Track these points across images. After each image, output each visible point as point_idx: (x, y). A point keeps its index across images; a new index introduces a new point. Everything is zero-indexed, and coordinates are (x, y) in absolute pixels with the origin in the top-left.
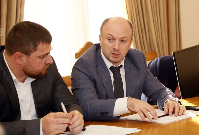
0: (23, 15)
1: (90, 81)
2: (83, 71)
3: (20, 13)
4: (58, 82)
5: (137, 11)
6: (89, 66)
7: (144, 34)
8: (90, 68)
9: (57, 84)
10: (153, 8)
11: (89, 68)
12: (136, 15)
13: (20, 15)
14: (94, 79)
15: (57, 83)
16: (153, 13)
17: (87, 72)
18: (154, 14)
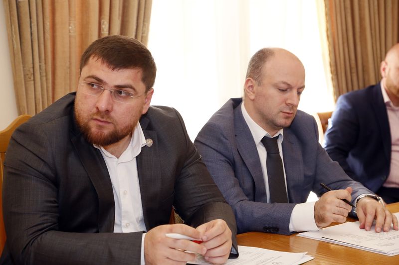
0: (147, 37)
1: (227, 165)
2: (213, 146)
3: (143, 33)
4: (188, 162)
5: (345, 36)
6: (224, 136)
7: (354, 75)
8: (226, 141)
9: (186, 166)
10: (373, 32)
11: (224, 140)
12: (343, 43)
13: (142, 37)
14: (234, 161)
15: (186, 164)
16: (374, 39)
17: (220, 148)
18: (374, 42)
